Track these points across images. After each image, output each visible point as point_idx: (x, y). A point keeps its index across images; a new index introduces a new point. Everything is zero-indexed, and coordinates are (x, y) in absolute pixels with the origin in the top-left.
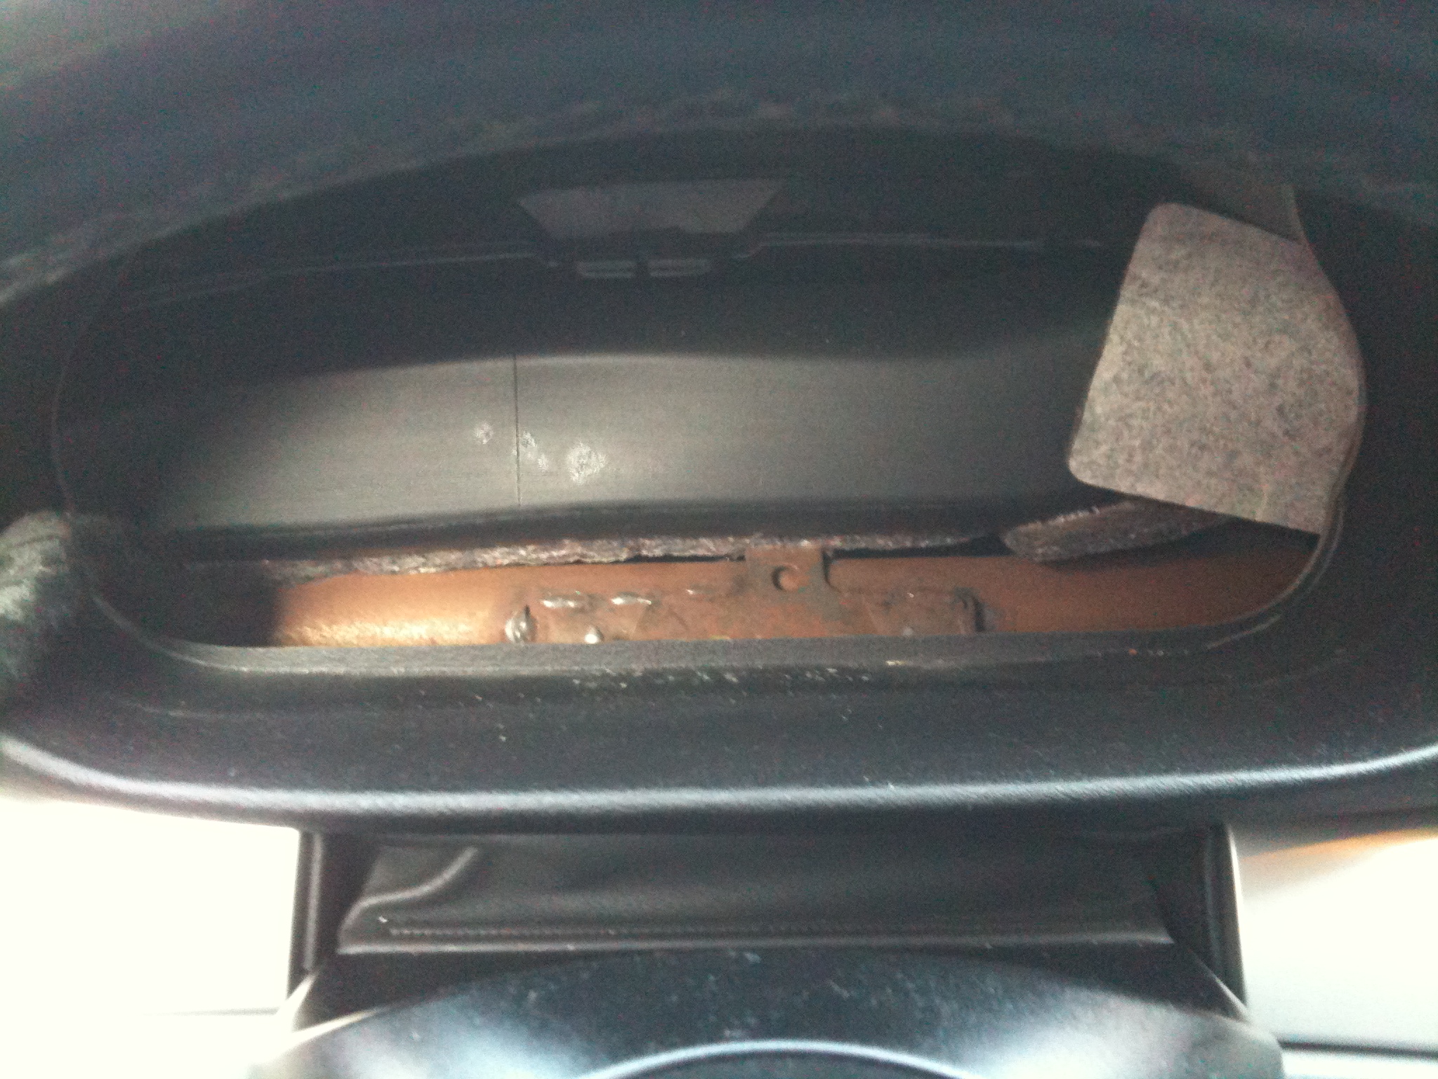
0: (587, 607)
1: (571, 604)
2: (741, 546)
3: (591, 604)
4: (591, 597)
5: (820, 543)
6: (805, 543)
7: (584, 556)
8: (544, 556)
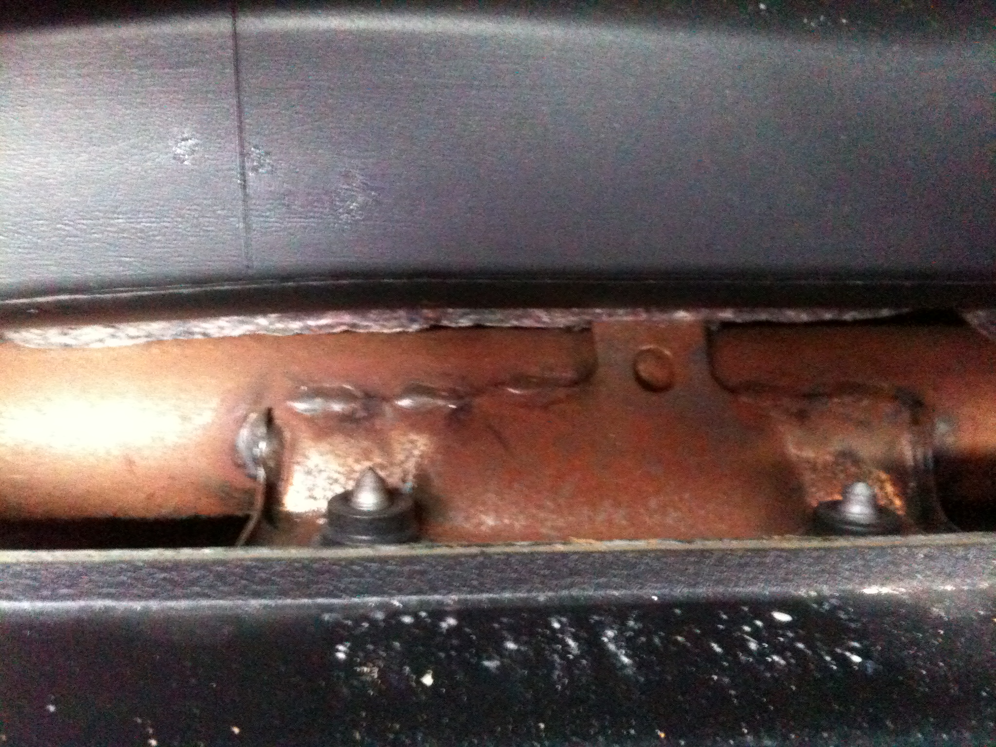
0: (361, 414)
1: (337, 407)
2: (588, 318)
3: (366, 408)
4: (368, 396)
5: (704, 314)
6: (682, 315)
7: (354, 325)
8: (295, 325)
